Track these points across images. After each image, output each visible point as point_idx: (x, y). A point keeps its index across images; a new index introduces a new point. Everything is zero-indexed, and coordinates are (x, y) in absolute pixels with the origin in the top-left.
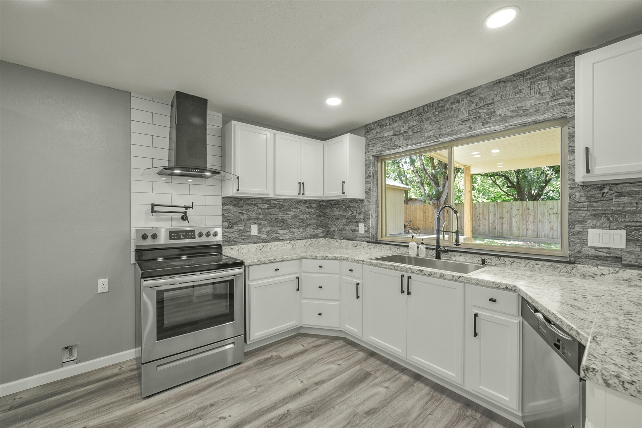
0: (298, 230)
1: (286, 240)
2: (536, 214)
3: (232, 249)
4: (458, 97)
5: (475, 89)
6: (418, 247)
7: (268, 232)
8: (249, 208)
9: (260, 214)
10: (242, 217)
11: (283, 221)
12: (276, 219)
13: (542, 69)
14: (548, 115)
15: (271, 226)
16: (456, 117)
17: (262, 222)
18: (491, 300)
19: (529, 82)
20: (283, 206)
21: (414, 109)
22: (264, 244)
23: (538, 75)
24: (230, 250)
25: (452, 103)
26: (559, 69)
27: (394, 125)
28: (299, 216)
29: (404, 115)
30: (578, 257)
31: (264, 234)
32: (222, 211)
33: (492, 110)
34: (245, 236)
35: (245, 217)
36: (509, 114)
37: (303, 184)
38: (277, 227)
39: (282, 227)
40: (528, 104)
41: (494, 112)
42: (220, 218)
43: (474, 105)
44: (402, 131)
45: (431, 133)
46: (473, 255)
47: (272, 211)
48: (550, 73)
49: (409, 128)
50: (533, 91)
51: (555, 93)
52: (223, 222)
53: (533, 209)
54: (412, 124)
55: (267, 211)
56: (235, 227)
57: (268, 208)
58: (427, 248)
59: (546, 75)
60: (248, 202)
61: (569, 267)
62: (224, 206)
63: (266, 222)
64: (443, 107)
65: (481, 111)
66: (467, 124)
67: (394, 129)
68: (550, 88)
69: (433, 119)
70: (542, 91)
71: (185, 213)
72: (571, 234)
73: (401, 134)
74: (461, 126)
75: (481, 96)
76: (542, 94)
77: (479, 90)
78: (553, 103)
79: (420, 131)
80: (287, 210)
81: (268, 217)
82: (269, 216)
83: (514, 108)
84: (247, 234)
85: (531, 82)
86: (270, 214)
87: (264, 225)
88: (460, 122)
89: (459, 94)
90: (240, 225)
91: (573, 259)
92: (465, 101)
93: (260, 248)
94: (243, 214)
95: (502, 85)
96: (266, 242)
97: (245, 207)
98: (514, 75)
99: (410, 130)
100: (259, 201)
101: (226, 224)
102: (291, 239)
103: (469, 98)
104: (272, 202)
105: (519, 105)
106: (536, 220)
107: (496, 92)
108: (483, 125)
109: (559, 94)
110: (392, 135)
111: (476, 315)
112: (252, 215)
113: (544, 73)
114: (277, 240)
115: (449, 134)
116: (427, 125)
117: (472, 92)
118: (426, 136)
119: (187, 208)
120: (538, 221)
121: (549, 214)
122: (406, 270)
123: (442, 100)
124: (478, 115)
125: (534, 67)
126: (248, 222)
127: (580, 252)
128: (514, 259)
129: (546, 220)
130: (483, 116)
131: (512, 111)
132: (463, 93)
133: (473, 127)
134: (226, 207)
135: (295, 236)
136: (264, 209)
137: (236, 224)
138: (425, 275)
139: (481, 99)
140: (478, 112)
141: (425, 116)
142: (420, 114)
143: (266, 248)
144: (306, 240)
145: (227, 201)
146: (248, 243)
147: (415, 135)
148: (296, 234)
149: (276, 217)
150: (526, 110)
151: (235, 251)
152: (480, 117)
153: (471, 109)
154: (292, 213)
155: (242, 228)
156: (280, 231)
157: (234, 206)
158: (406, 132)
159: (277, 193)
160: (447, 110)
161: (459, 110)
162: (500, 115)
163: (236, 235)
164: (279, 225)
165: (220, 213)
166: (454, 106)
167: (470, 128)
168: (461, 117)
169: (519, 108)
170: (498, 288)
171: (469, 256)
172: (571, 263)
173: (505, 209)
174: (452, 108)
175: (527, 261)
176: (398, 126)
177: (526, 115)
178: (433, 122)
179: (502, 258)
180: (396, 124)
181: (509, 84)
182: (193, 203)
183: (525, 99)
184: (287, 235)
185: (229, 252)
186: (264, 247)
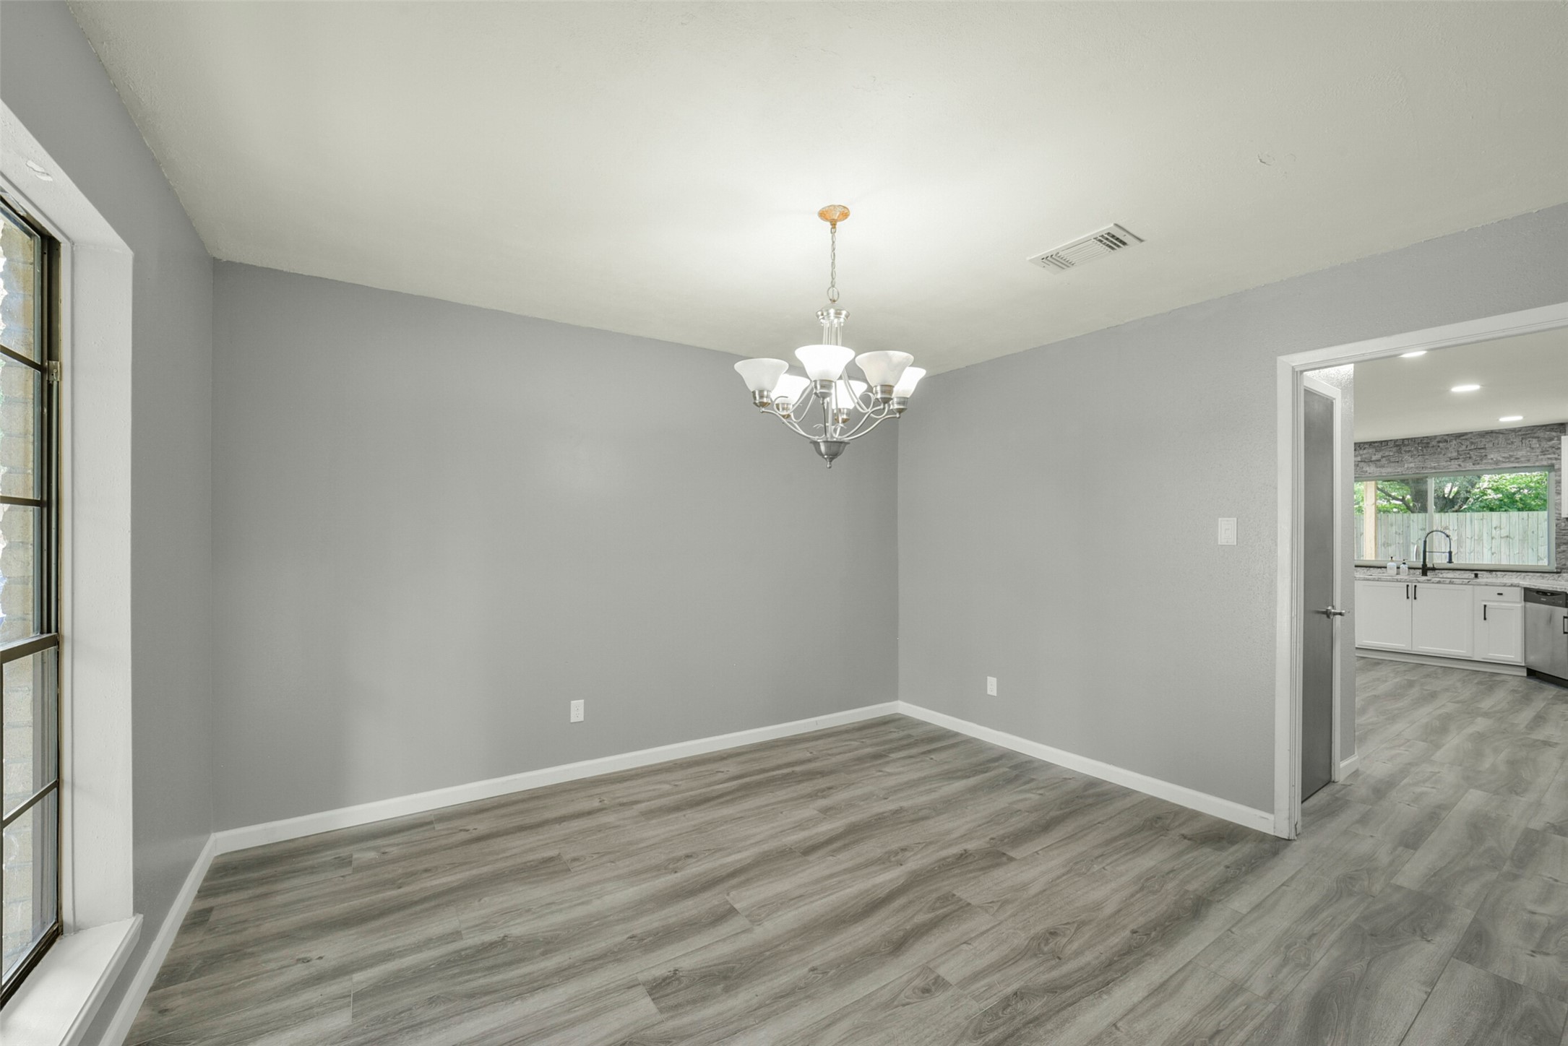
2: (1464, 537)
4: (1446, 437)
5: (1466, 434)
6: (1398, 568)
13: (1533, 430)
14: (1537, 464)
16: (1444, 455)
18: (1499, 594)
19: (1520, 437)
21: (1391, 440)
23: (1529, 434)
25: (1439, 442)
26: (1548, 433)
27: (1361, 452)
29: (1376, 444)
30: (1563, 569)
33: (1484, 454)
36: (1501, 459)
40: (1520, 454)
41: (1486, 456)
43: (1464, 447)
44: (1373, 459)
45: (1412, 465)
46: (1463, 572)
48: (1540, 434)
49: (1383, 457)
50: (1524, 445)
51: (1544, 449)
53: (1456, 528)
54: (1387, 454)
58: (1409, 568)
59: (1536, 435)
61: (1556, 576)
64: (1428, 443)
65: (1471, 453)
66: (1455, 463)
67: (1361, 455)
68: (1540, 445)
69: (1415, 453)
70: (1533, 446)
72: (1558, 553)
73: (1371, 461)
74: (1449, 463)
75: (1471, 440)
76: (1533, 448)
77: (1469, 436)
78: (1543, 457)
79: (1398, 462)
83: (1506, 455)
85: (1522, 438)
88: (1448, 459)
89: (1448, 435)
91: (1559, 570)
92: (1454, 442)
95: (1494, 435)
98: (1506, 430)
99: (1384, 459)
103: (1458, 441)
105: (1511, 453)
106: (1461, 550)
107: (1487, 440)
108: (1474, 464)
109: (1548, 451)
110: (1359, 461)
111: (1485, 606)
113: (1535, 433)
115: (1435, 468)
116: (1406, 457)
117: (1463, 436)
118: (1406, 466)
120: (1468, 551)
121: (1492, 538)
122: (1411, 582)
123: (1427, 437)
124: (1468, 456)
125: (1526, 427)
127: (1565, 565)
128: (1505, 573)
129: (1485, 550)
130: (1474, 457)
131: (1504, 457)
132: (1451, 435)
133: (1462, 464)
138: (1433, 583)
139: (1472, 443)
140: (1469, 453)
141: (1404, 448)
142: (1397, 446)
147: (1393, 464)
150: (1517, 458)
152: (1470, 458)
153: (1460, 449)
158: (1379, 460)
160: (1433, 447)
161: (1447, 448)
162: (1492, 459)
166: (1441, 445)
167: (1460, 465)
168: (1450, 455)
169: (1511, 456)
170: (1504, 586)
171: (1459, 572)
172: (1557, 573)
173: (1394, 527)
174: (1439, 446)
175: (1519, 574)
176: (1368, 453)
177: (1518, 462)
178: (1415, 455)
179: (1494, 573)
180: (1365, 451)
181: (1501, 436)
183: (1517, 449)
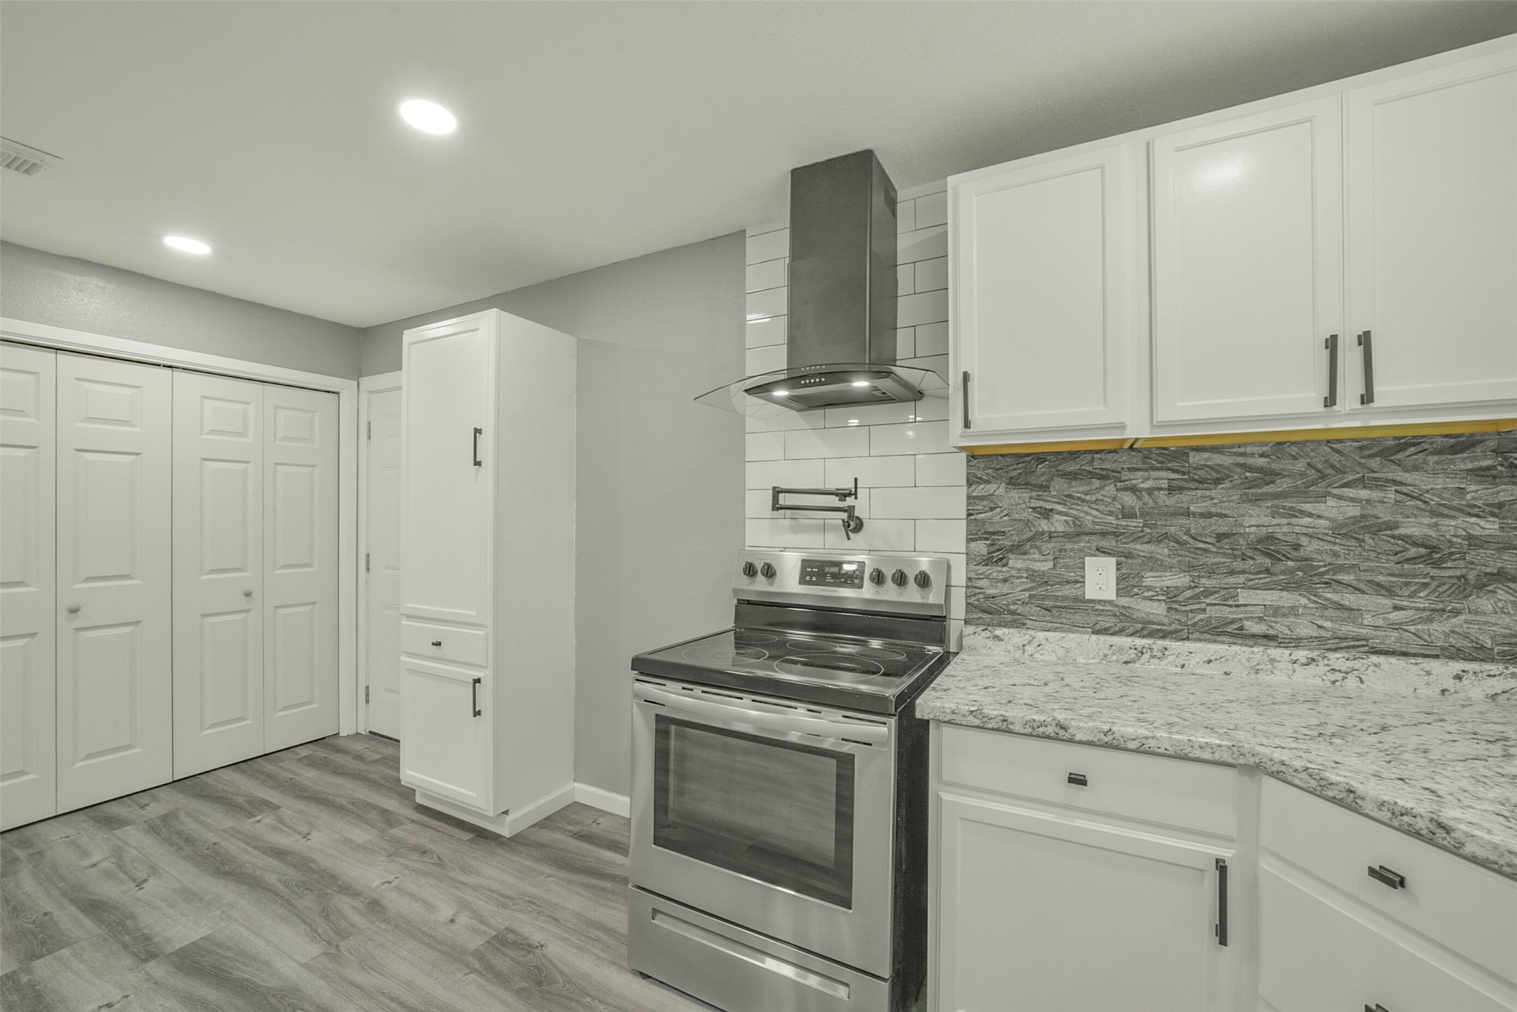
0: (1387, 602)
1: (1296, 642)
3: (997, 638)
7: (1171, 596)
8: (1078, 489)
9: (1127, 514)
10: (1044, 525)
11: (1268, 546)
12: (1220, 537)
15: (1190, 568)
17: (1141, 548)
20: (1269, 475)
22: (1146, 642)
24: (990, 643)
28: (1394, 526)
31: (1150, 599)
32: (968, 504)
34: (1057, 598)
35: (1058, 524)
37: (1365, 340)
38: (1232, 573)
39: (1264, 579)
42: (960, 529)
47: (1196, 501)
52: (969, 540)
55: (1167, 500)
56: (1016, 562)
57: (1171, 490)
60: (1071, 467)
62: (973, 487)
63: (1162, 551)
71: (850, 510)
80: (1301, 493)
81: (1176, 527)
82: (1182, 521)
84: (1067, 591)
86: (1187, 514)
87: (1153, 563)
90: (1037, 556)
93: (1125, 658)
94: (1047, 514)
96: (1165, 635)
97: (1059, 486)
100: (1124, 460)
101: (981, 547)
102: (1332, 643)
104: (1195, 458)
112: (1090, 517)
114: (1232, 635)
119: (841, 495)
126: (1069, 546)
134: (980, 490)
135: (1364, 631)
136: (1150, 491)
137: (1018, 549)
143: (1155, 661)
144: (1458, 666)
145: (976, 466)
146: (1074, 627)
148: (1368, 620)
149: (1223, 526)
151: (1010, 647)
154: (1335, 509)
155: (1046, 566)
156: (1244, 597)
157: (1012, 483)
159: (1162, 416)
163: (1018, 590)
164: (1238, 565)
165: (959, 506)
182: (856, 479)
184: (1303, 621)
185: (984, 647)
186: (1147, 656)
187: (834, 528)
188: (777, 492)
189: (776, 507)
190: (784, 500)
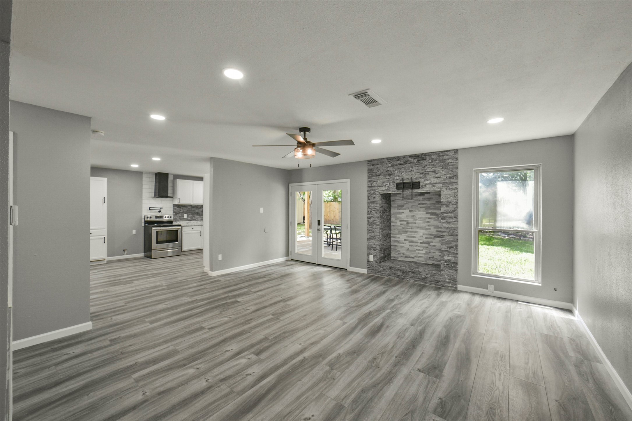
1: (199, 220)
7: (191, 217)
8: (183, 208)
9: (188, 210)
10: (180, 211)
11: (197, 213)
12: (194, 212)
15: (192, 215)
17: (189, 213)
20: (197, 207)
24: (176, 222)
31: (189, 218)
35: (182, 211)
38: (195, 215)
42: (172, 212)
47: (193, 209)
55: (190, 209)
56: (178, 215)
57: (191, 208)
60: (183, 206)
63: (190, 213)
71: (160, 210)
80: (199, 209)
81: (191, 211)
84: (183, 217)
87: (189, 214)
94: (181, 210)
96: (190, 220)
97: (182, 208)
100: (187, 206)
101: (174, 214)
102: (201, 220)
104: (192, 206)
112: (185, 211)
114: (195, 220)
119: (161, 208)
126: (183, 213)
134: (174, 208)
137: (178, 214)
143: (190, 223)
145: (175, 206)
146: (183, 221)
151: (178, 222)
154: (201, 210)
155: (180, 215)
156: (196, 217)
157: (178, 207)
163: (178, 218)
165: (172, 210)
182: (163, 207)
184: (199, 218)
187: (157, 212)
188: (150, 208)
189: (150, 209)
190: (151, 209)
